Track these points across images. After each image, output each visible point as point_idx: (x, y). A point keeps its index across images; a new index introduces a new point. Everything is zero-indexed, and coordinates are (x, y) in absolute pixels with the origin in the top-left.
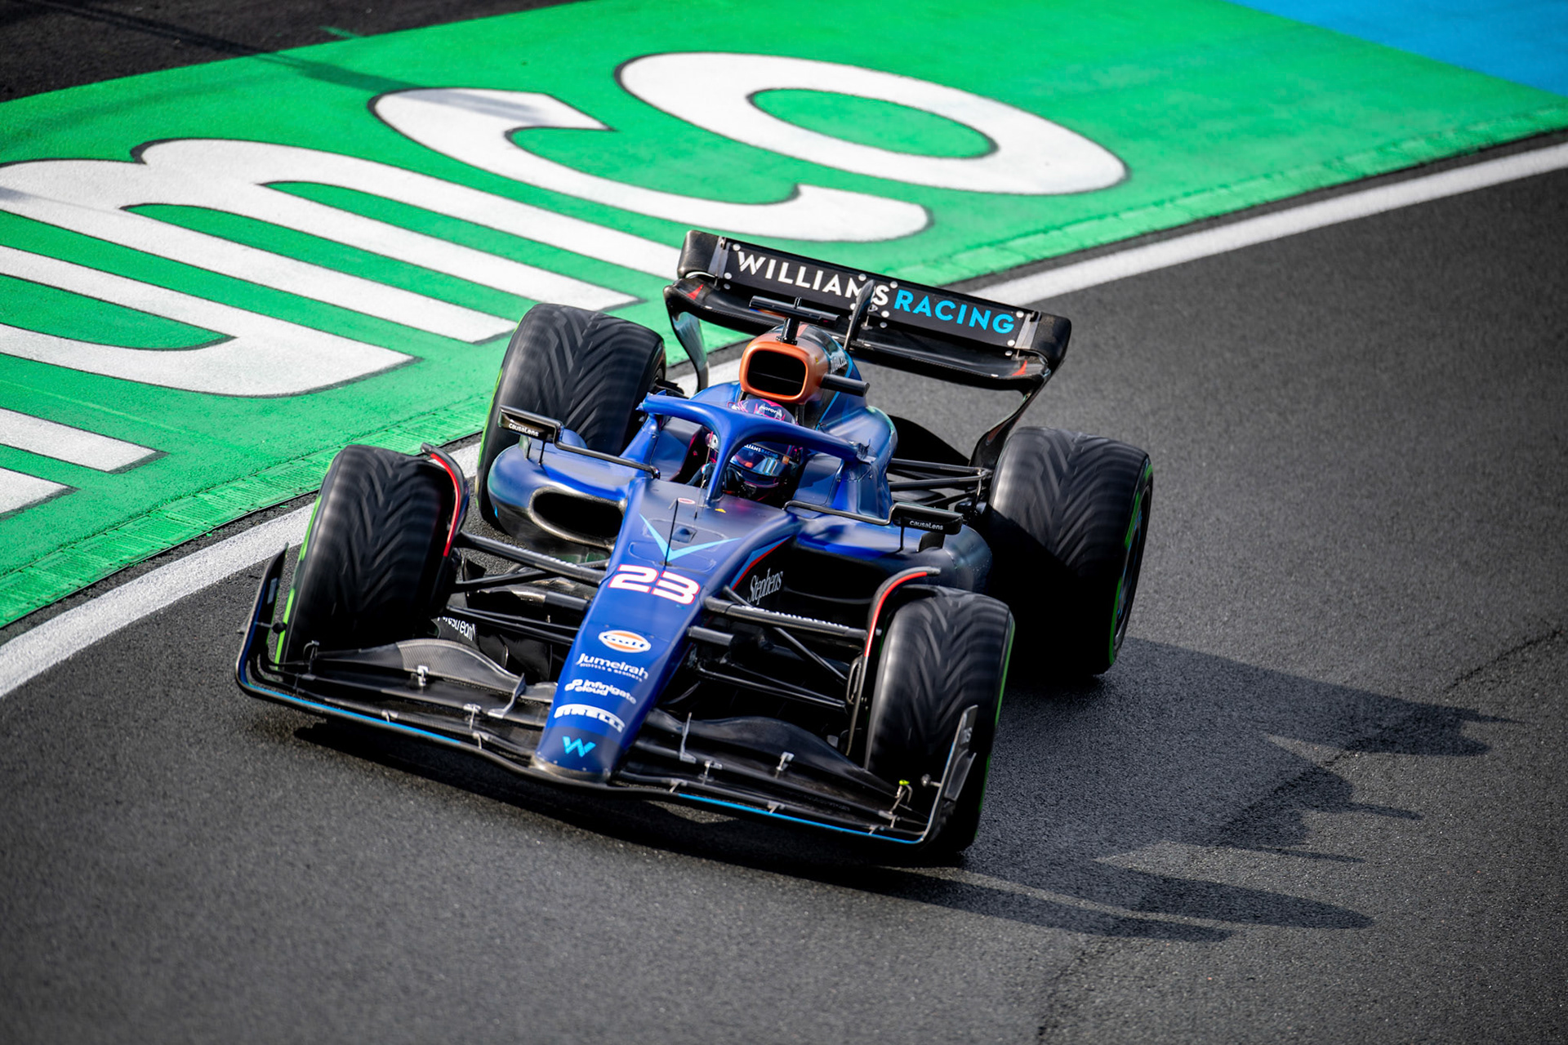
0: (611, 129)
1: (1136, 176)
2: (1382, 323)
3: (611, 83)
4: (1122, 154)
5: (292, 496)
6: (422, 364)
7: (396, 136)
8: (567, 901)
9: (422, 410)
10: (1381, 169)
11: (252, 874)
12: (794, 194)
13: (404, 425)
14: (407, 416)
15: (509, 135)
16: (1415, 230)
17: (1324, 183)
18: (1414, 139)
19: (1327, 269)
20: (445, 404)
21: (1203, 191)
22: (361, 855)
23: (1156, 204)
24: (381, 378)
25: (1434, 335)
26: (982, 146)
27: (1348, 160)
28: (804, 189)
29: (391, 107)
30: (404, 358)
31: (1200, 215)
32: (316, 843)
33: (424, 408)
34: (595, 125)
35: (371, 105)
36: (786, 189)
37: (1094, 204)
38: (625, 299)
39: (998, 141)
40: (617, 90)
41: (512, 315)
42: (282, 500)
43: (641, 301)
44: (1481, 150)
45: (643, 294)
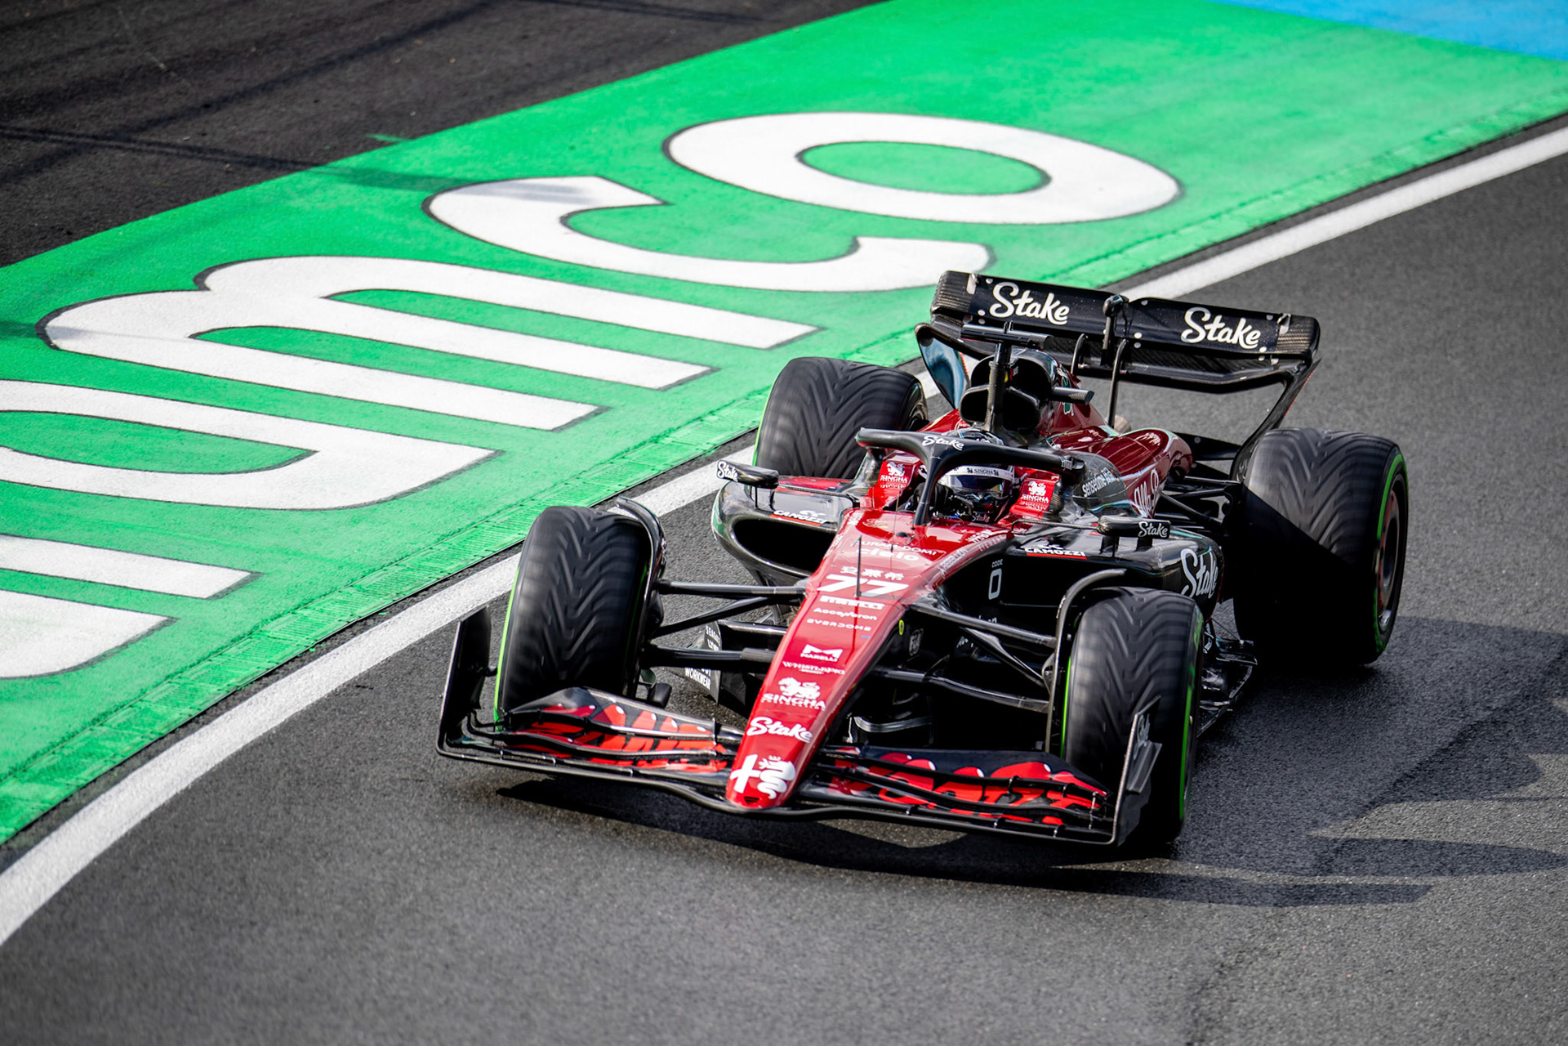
0: (665, 203)
1: (1190, 191)
2: (1448, 310)
3: (660, 157)
4: (1172, 171)
5: (390, 602)
6: (503, 457)
7: (455, 235)
8: (706, 972)
9: (509, 502)
10: (1430, 158)
11: (392, 980)
12: (854, 246)
13: (492, 519)
14: (494, 511)
15: (565, 220)
16: (1470, 215)
17: (1376, 178)
18: (1459, 125)
19: (1389, 263)
20: (531, 493)
21: (1258, 199)
22: (498, 950)
23: (1213, 217)
24: (465, 476)
25: (1500, 316)
26: (1034, 178)
27: (1396, 153)
28: (862, 240)
29: (443, 206)
30: (485, 453)
31: (1257, 223)
32: (451, 943)
33: (511, 500)
34: (650, 200)
35: (425, 206)
36: (846, 243)
37: (1151, 224)
38: (699, 370)
39: (1050, 171)
40: (667, 163)
41: (588, 398)
42: (380, 607)
43: (714, 370)
44: (1526, 129)
45: (716, 363)
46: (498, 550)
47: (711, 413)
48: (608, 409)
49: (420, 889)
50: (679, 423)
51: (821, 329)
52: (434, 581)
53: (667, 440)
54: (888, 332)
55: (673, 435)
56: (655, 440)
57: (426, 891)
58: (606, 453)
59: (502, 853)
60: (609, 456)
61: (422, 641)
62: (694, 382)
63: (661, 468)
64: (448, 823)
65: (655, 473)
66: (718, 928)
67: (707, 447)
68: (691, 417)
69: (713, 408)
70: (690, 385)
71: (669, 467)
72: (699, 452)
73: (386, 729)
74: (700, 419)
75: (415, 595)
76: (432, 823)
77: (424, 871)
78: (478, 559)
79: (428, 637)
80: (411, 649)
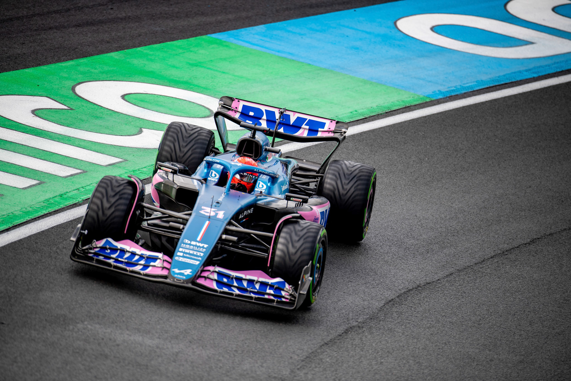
0: (72, 109)
3: (71, 92)
12: (140, 132)
15: (33, 112)
16: (364, 142)
20: (12, 211)
26: (208, 113)
28: (143, 130)
33: (4, 213)
34: (66, 108)
36: (137, 130)
38: (79, 171)
39: (214, 111)
40: (73, 94)
41: (37, 178)
43: (84, 172)
45: (85, 170)
47: (83, 188)
48: (44, 182)
50: (70, 190)
51: (126, 160)
53: (65, 196)
55: (67, 194)
56: (61, 196)
60: (43, 200)
62: (77, 176)
63: (62, 206)
65: (60, 208)
67: (80, 200)
68: (75, 188)
69: (84, 186)
70: (75, 176)
71: (65, 206)
72: (77, 202)
74: (78, 189)
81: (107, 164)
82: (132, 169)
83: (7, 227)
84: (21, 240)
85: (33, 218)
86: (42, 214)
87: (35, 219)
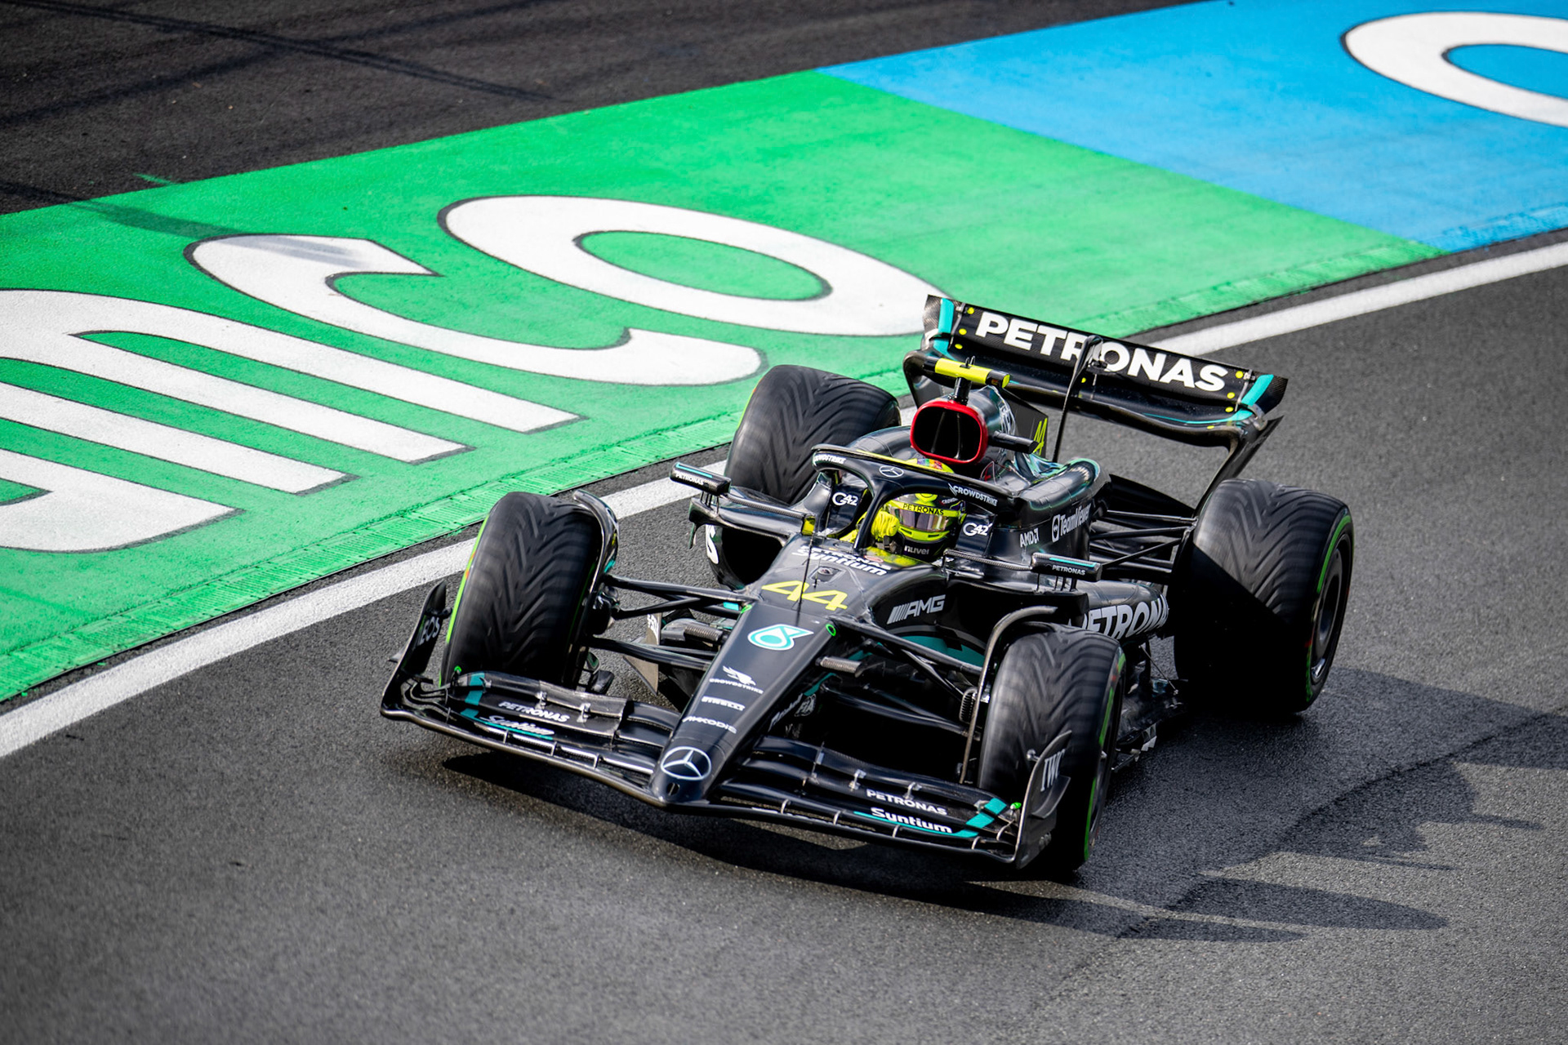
0: (436, 275)
3: (436, 226)
5: (111, 653)
6: (243, 516)
7: (214, 283)
9: (244, 563)
12: (625, 338)
13: (226, 579)
14: (228, 570)
15: (330, 281)
17: (1159, 323)
18: (1247, 278)
20: (268, 556)
22: (185, 1020)
24: (202, 531)
26: (815, 287)
27: (1183, 300)
28: (634, 333)
29: (209, 255)
30: (226, 510)
32: (138, 1008)
33: (247, 561)
34: (421, 270)
35: (188, 252)
36: (617, 333)
38: (453, 447)
39: (832, 282)
40: (442, 234)
41: (336, 465)
42: (100, 657)
43: (469, 449)
44: (1314, 289)
45: (471, 443)
46: (228, 610)
47: (462, 492)
48: (356, 477)
49: (110, 950)
50: (428, 499)
51: (584, 418)
52: (158, 635)
53: (414, 516)
54: (651, 428)
55: (421, 510)
56: (402, 514)
57: (118, 953)
58: (349, 523)
59: (200, 920)
60: (353, 525)
61: (140, 696)
62: (448, 459)
63: (405, 543)
64: (148, 885)
65: (399, 547)
66: (414, 1018)
67: (455, 527)
68: (441, 494)
69: (465, 488)
70: (443, 461)
71: (413, 543)
72: (446, 531)
73: (92, 782)
74: (449, 497)
75: (138, 648)
76: (131, 883)
77: (117, 932)
78: (207, 618)
79: (147, 693)
80: (127, 703)
81: (532, 427)
82: (601, 441)
83: (254, 600)
84: (291, 635)
85: (324, 574)
86: (351, 564)
87: (330, 577)
